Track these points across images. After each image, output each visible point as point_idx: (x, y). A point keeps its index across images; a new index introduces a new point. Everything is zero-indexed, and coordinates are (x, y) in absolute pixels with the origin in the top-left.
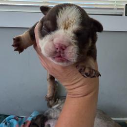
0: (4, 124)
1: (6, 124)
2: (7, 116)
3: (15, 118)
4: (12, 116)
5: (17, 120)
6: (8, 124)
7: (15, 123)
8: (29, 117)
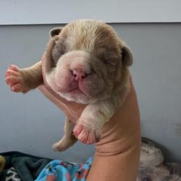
0: (48, 170)
1: (50, 170)
2: (51, 160)
3: (62, 164)
4: (59, 162)
5: (66, 167)
6: (54, 170)
7: (64, 170)
8: (85, 165)
